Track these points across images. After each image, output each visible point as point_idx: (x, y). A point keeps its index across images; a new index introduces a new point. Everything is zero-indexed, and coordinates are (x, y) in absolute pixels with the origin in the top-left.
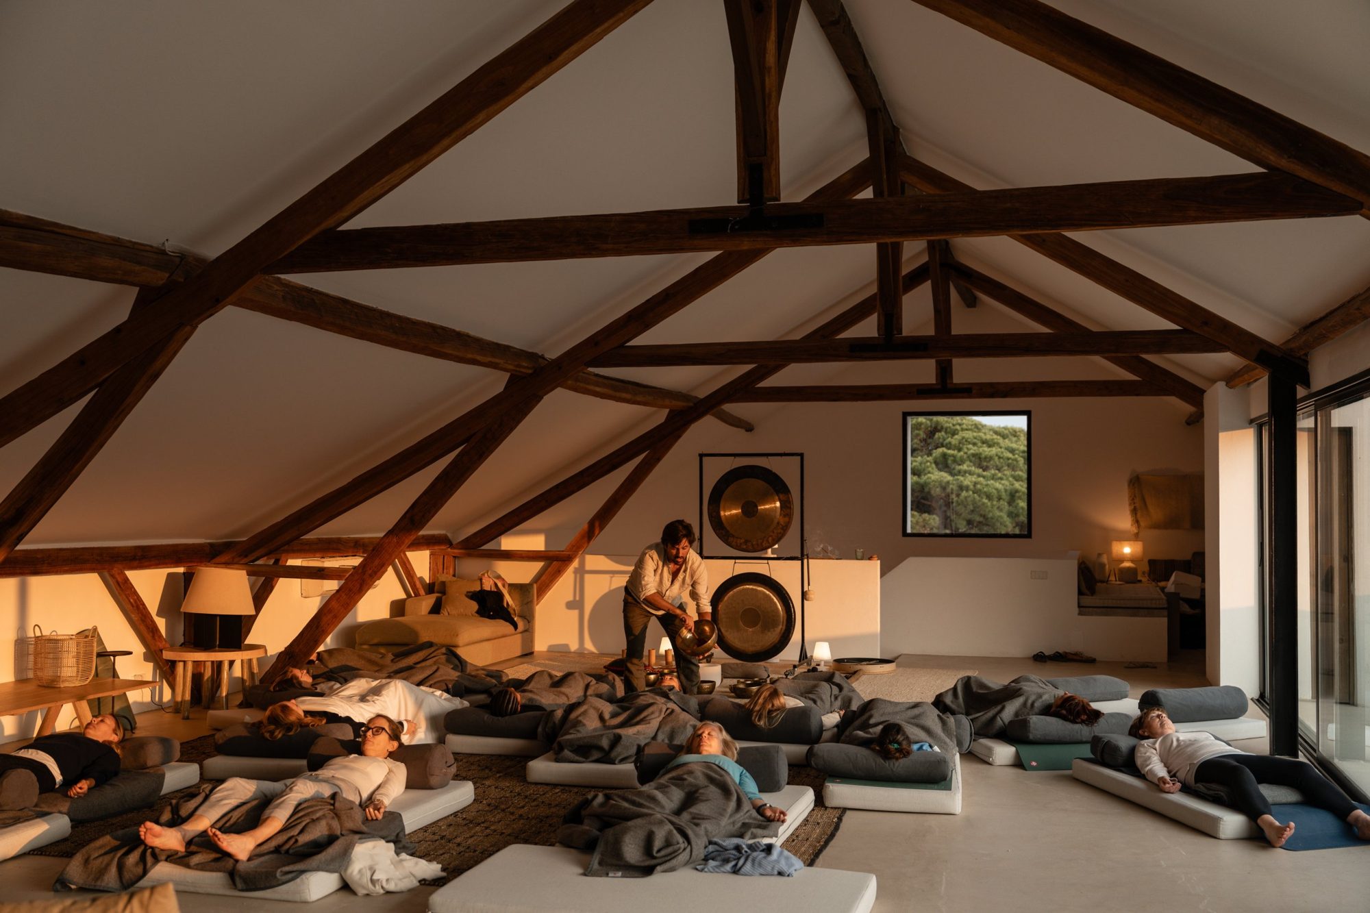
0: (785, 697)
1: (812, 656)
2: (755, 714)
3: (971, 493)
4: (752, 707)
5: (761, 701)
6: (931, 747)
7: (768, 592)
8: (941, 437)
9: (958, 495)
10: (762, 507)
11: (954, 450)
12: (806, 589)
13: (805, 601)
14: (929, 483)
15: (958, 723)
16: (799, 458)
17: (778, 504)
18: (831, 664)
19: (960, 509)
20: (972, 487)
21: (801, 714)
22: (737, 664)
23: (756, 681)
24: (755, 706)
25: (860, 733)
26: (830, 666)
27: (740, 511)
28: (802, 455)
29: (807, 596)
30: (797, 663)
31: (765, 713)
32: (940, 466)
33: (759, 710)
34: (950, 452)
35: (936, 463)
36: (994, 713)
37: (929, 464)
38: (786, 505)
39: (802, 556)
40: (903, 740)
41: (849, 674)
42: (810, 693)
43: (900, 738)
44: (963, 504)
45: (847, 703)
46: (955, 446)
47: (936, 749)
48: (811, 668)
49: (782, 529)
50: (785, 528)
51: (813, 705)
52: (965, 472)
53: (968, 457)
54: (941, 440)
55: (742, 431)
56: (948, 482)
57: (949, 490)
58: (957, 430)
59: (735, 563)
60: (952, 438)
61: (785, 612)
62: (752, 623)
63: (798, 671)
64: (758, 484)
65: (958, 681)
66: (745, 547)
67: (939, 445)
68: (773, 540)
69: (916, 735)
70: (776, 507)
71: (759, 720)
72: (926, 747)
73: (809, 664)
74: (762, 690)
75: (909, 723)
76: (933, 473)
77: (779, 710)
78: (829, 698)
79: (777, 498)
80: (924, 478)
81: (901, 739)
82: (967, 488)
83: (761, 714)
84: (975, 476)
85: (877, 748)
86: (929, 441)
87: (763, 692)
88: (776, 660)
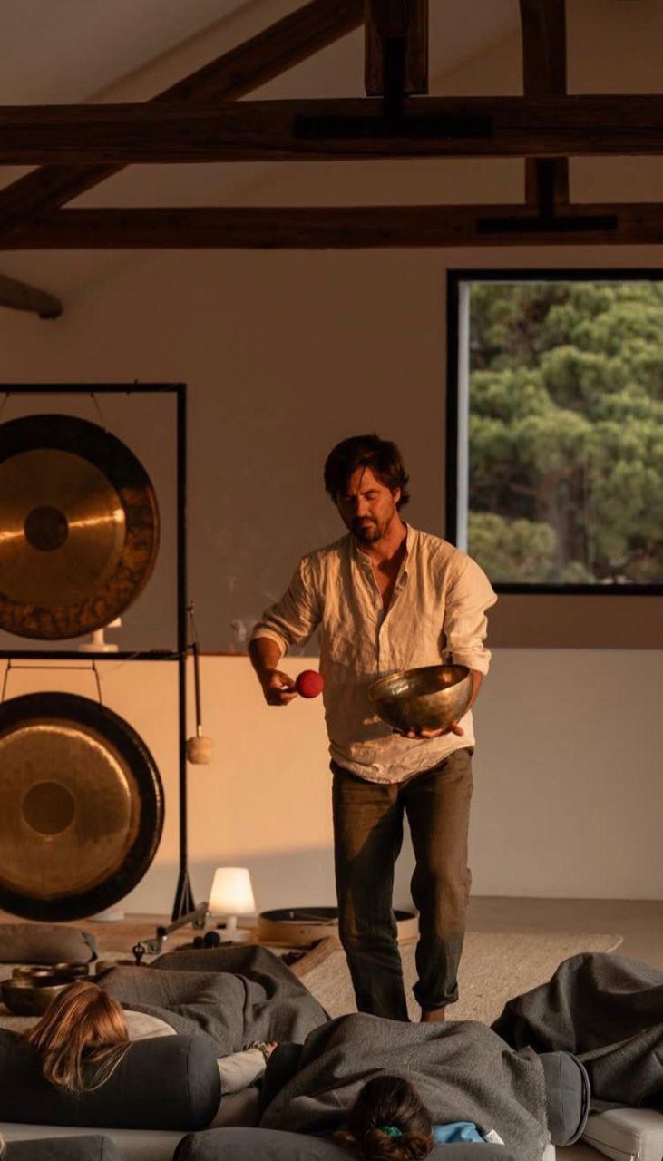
0: (127, 1013)
1: (206, 905)
2: (50, 1057)
3: (639, 465)
4: (43, 1039)
5: (65, 1024)
6: (481, 1132)
7: (93, 743)
8: (565, 318)
9: (607, 472)
10: (79, 524)
11: (597, 352)
12: (190, 733)
13: (189, 766)
14: (531, 440)
15: (552, 1073)
16: (174, 395)
17: (119, 515)
18: (255, 924)
19: (609, 507)
20: (641, 450)
21: (167, 1055)
22: (13, 928)
23: (62, 970)
24: (49, 1039)
25: (310, 1102)
26: (252, 929)
27: (21, 533)
28: (180, 389)
29: (195, 753)
30: (167, 923)
31: (76, 1054)
32: (562, 395)
33: (62, 1048)
34: (588, 357)
35: (551, 387)
36: (645, 1044)
37: (530, 389)
38: (140, 518)
39: (181, 650)
40: (413, 1116)
41: (300, 948)
42: (193, 999)
43: (404, 1111)
44: (619, 494)
45: (285, 1025)
46: (600, 341)
47: (494, 1137)
48: (202, 934)
49: (130, 579)
50: (138, 578)
51: (199, 1032)
52: (626, 410)
53: (634, 371)
54: (564, 327)
55: (30, 320)
56: (581, 439)
57: (582, 458)
58: (604, 299)
59: (9, 667)
60: (592, 320)
61: (136, 794)
62: (58, 824)
63: (170, 943)
64: (66, 464)
65: (560, 967)
66: (33, 626)
67: (561, 339)
68: (108, 607)
69: (446, 1105)
70: (114, 523)
71: (61, 1073)
72: (469, 1133)
73: (199, 924)
74: (69, 997)
75: (430, 1073)
76: (541, 414)
77: (111, 1045)
78: (240, 1015)
79: (116, 499)
80: (519, 427)
81: (407, 1115)
82: (630, 454)
83: (67, 1058)
84: (651, 422)
85: (349, 1138)
86: (533, 328)
87: (71, 1003)
88: (115, 913)
